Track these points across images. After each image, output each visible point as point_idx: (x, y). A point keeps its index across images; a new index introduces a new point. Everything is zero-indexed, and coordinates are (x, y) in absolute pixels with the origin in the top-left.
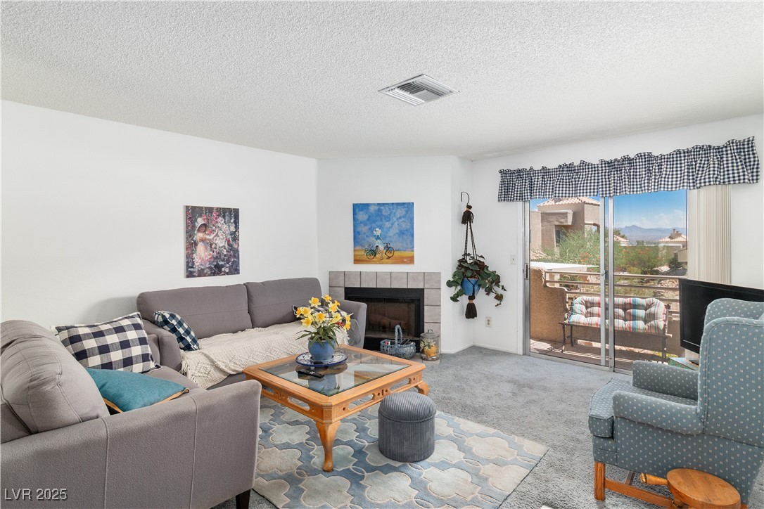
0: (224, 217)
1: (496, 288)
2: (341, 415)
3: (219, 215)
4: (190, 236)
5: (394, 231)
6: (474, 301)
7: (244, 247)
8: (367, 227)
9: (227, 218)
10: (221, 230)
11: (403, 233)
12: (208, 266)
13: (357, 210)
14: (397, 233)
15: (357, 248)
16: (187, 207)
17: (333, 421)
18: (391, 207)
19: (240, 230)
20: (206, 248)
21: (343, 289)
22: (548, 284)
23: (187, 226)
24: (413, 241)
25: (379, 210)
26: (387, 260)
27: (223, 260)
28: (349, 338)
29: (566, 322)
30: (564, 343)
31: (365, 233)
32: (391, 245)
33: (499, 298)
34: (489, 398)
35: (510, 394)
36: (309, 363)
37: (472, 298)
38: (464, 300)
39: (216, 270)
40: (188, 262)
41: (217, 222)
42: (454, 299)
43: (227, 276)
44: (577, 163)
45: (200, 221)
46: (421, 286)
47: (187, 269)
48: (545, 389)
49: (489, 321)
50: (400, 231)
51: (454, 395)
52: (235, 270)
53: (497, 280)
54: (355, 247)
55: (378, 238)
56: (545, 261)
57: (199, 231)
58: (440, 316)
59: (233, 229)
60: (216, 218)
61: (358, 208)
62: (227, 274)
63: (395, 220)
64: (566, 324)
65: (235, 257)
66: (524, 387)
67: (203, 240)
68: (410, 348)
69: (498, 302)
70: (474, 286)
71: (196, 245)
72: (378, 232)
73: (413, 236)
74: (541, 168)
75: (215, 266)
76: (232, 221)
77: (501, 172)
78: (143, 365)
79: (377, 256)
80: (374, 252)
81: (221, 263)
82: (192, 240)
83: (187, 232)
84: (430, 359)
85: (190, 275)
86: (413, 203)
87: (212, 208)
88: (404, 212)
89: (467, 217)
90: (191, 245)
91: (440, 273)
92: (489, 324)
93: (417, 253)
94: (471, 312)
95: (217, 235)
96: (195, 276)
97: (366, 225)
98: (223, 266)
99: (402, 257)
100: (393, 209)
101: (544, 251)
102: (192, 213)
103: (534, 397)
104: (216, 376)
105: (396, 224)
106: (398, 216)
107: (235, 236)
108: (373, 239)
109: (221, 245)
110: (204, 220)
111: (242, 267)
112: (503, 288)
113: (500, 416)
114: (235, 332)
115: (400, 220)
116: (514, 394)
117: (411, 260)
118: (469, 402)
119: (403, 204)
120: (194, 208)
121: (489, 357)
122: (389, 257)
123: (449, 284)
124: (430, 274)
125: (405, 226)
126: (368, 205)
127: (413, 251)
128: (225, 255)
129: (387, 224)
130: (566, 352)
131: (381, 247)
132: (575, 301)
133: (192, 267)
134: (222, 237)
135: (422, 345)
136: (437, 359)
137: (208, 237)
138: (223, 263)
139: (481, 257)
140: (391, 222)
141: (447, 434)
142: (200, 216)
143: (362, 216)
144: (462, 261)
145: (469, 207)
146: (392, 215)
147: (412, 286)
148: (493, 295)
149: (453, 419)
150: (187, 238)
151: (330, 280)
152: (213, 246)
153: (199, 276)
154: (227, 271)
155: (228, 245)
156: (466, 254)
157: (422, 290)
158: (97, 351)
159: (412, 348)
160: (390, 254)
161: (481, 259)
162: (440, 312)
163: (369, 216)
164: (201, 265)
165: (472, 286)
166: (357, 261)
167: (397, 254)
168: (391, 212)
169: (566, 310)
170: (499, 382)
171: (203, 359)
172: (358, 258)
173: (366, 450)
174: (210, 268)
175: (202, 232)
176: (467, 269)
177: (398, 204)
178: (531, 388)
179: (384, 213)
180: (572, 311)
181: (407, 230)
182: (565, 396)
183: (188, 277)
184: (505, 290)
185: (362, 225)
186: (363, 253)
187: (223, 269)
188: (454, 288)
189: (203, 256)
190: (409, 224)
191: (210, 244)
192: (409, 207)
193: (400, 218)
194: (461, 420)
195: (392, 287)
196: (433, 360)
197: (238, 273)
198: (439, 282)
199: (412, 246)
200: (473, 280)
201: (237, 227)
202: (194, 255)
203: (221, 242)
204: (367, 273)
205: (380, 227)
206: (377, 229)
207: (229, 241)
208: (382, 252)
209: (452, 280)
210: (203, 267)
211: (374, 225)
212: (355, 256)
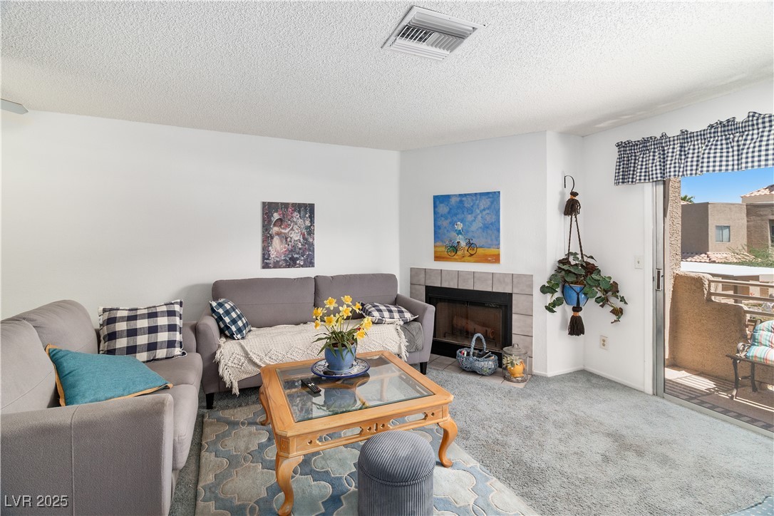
0: (299, 212)
1: (613, 300)
2: (305, 449)
3: (294, 211)
4: (266, 230)
5: (478, 224)
6: (580, 314)
7: (319, 240)
8: (448, 221)
9: (302, 212)
10: (296, 224)
11: (487, 228)
12: (283, 258)
13: (438, 202)
14: (481, 228)
15: (438, 244)
16: (264, 203)
17: (290, 455)
18: (474, 198)
19: (315, 224)
20: (281, 241)
21: (424, 288)
22: (713, 298)
23: (264, 220)
24: (499, 236)
25: (461, 201)
26: (469, 258)
27: (298, 253)
28: (407, 344)
29: (742, 355)
30: (737, 384)
31: (445, 228)
32: (473, 241)
33: (618, 312)
34: (561, 456)
35: (599, 458)
36: (322, 373)
37: (577, 309)
38: (565, 311)
39: (291, 263)
40: (264, 255)
41: (292, 217)
42: (550, 308)
43: (301, 268)
44: (740, 118)
45: (276, 216)
46: (508, 290)
47: (263, 261)
48: (664, 460)
49: (604, 341)
50: (484, 224)
51: (514, 440)
52: (310, 263)
53: (613, 289)
54: (435, 242)
55: (459, 233)
56: (750, 264)
57: (275, 225)
58: (532, 328)
59: (308, 223)
60: (292, 213)
61: (439, 200)
62: (302, 266)
63: (479, 212)
64: (741, 359)
65: (310, 250)
66: (628, 449)
67: (278, 234)
68: (489, 364)
69: (615, 318)
70: (578, 294)
71: (272, 238)
72: (460, 226)
73: (498, 230)
74: (679, 133)
75: (290, 259)
76: (307, 216)
77: (618, 145)
78: (167, 352)
79: (458, 253)
80: (455, 249)
81: (296, 256)
82: (268, 233)
83: (263, 226)
84: (514, 380)
85: (266, 266)
86: (499, 192)
87: (288, 204)
88: (489, 203)
89: (571, 208)
90: (267, 239)
91: (532, 276)
92: (604, 345)
93: (503, 251)
94: (576, 327)
95: (292, 229)
96: (270, 268)
97: (446, 219)
98: (297, 259)
99: (486, 255)
100: (476, 200)
101: (749, 252)
102: (268, 208)
103: (637, 473)
104: (250, 368)
105: (479, 217)
106: (482, 208)
107: (310, 231)
108: (455, 234)
109: (296, 239)
110: (280, 215)
111: (316, 261)
112: (623, 299)
113: (562, 492)
114: (297, 324)
115: (484, 213)
116: (606, 459)
117: (496, 259)
118: (526, 457)
119: (488, 193)
120: (270, 204)
121: (597, 390)
122: (471, 255)
123: (544, 290)
124: (519, 276)
125: (489, 219)
126: (448, 197)
127: (499, 248)
128: (300, 249)
129: (470, 218)
130: (739, 400)
131: (463, 244)
132: (760, 326)
133: (268, 259)
134: (297, 231)
135: (504, 361)
136: (522, 381)
137: (283, 231)
138: (298, 256)
139: (592, 258)
140: (474, 215)
141: (462, 504)
142: (276, 211)
143: (443, 209)
144: (564, 262)
145: (574, 194)
146: (475, 207)
147: (498, 288)
148: (608, 309)
149: (487, 479)
150: (263, 232)
151: (411, 277)
152: (289, 240)
153: (275, 267)
154: (302, 264)
155: (303, 238)
156: (570, 254)
157: (510, 295)
158: (125, 334)
159: (490, 363)
160: (472, 252)
161: (590, 261)
162: (532, 323)
163: (450, 209)
164: (276, 257)
165: (575, 296)
166: (438, 258)
167: (480, 251)
168: (474, 204)
169: (744, 338)
170: (592, 432)
171: (238, 350)
172: (438, 254)
173: (345, 498)
174: (285, 260)
175: (277, 226)
176: (568, 272)
177: (482, 194)
178: (640, 453)
179: (466, 205)
180: (754, 340)
181: (492, 224)
182: (696, 484)
183: (263, 268)
184: (626, 303)
185: (443, 218)
186: (443, 249)
187: (298, 262)
188: (549, 295)
189: (278, 248)
190: (494, 217)
191: (285, 238)
192: (494, 197)
193: (484, 210)
194: (499, 485)
195: (475, 289)
196: (518, 382)
197: (313, 266)
198: (531, 286)
199: (497, 243)
200: (577, 287)
201: (312, 222)
202: (270, 248)
203: (296, 236)
204: (449, 272)
205: (462, 221)
206: (459, 223)
207: (304, 234)
208: (464, 249)
209: (547, 285)
210: (278, 259)
211: (455, 219)
212: (435, 252)
